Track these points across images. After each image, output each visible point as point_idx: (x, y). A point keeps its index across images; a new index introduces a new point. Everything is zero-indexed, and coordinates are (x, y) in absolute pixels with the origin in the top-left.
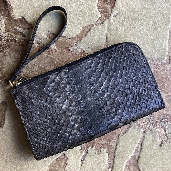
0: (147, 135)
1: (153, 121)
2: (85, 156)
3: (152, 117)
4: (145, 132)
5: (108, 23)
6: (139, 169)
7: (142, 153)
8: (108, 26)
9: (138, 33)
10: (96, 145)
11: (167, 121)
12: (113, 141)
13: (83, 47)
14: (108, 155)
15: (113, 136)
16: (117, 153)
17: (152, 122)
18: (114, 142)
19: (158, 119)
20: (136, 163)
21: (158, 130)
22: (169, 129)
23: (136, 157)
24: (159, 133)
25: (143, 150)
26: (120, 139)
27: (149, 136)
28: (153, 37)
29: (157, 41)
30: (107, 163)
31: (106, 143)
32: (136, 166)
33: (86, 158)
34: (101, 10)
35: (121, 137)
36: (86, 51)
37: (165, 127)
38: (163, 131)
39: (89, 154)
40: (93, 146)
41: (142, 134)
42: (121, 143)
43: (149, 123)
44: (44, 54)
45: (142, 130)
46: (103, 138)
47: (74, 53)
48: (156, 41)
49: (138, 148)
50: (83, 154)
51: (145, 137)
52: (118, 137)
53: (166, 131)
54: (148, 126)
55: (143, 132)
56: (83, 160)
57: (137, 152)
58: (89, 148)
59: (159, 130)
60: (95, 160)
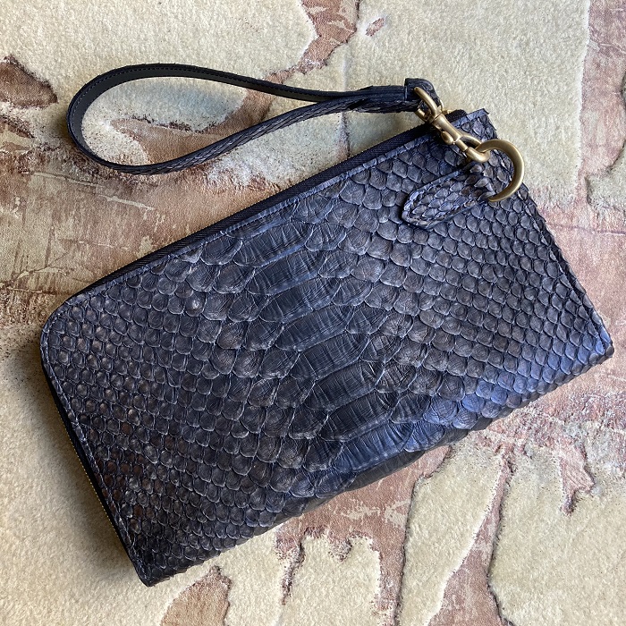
0: (517, 474)
1: (539, 422)
2: (293, 569)
3: (531, 409)
4: (510, 464)
5: (347, 62)
6: (495, 598)
7: (505, 541)
8: (347, 73)
9: (465, 93)
10: (333, 527)
11: (590, 418)
12: (394, 507)
13: (258, 162)
14: (381, 558)
15: (391, 488)
16: (410, 551)
17: (535, 425)
18: (399, 509)
19: (556, 413)
20: (483, 578)
21: (559, 452)
22: (597, 449)
23: (484, 557)
24: (564, 465)
25: (506, 530)
26: (420, 496)
27: (526, 478)
28: (521, 106)
29: (539, 120)
30: (379, 589)
31: (369, 514)
32: (485, 589)
33: (297, 576)
34: (314, 10)
35: (423, 490)
36: (268, 178)
37: (584, 440)
38: (578, 454)
39: (309, 560)
40: (321, 530)
41: (500, 473)
42: (423, 511)
43: (524, 432)
44: (109, 199)
45: (499, 457)
46: (357, 498)
47: (225, 185)
48: (533, 118)
49: (488, 526)
50: (287, 563)
51: (512, 483)
52: (410, 490)
53: (586, 455)
54: (520, 443)
55: (502, 463)
56: (290, 584)
57: (486, 539)
58: (308, 538)
59: (562, 454)
60: (334, 582)
